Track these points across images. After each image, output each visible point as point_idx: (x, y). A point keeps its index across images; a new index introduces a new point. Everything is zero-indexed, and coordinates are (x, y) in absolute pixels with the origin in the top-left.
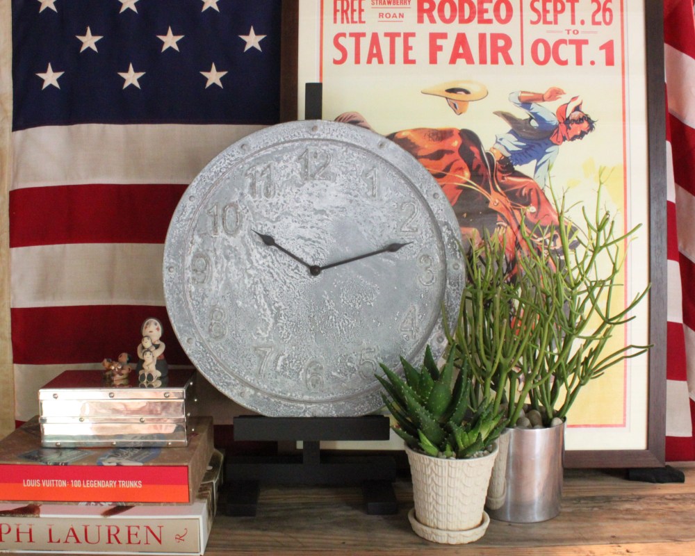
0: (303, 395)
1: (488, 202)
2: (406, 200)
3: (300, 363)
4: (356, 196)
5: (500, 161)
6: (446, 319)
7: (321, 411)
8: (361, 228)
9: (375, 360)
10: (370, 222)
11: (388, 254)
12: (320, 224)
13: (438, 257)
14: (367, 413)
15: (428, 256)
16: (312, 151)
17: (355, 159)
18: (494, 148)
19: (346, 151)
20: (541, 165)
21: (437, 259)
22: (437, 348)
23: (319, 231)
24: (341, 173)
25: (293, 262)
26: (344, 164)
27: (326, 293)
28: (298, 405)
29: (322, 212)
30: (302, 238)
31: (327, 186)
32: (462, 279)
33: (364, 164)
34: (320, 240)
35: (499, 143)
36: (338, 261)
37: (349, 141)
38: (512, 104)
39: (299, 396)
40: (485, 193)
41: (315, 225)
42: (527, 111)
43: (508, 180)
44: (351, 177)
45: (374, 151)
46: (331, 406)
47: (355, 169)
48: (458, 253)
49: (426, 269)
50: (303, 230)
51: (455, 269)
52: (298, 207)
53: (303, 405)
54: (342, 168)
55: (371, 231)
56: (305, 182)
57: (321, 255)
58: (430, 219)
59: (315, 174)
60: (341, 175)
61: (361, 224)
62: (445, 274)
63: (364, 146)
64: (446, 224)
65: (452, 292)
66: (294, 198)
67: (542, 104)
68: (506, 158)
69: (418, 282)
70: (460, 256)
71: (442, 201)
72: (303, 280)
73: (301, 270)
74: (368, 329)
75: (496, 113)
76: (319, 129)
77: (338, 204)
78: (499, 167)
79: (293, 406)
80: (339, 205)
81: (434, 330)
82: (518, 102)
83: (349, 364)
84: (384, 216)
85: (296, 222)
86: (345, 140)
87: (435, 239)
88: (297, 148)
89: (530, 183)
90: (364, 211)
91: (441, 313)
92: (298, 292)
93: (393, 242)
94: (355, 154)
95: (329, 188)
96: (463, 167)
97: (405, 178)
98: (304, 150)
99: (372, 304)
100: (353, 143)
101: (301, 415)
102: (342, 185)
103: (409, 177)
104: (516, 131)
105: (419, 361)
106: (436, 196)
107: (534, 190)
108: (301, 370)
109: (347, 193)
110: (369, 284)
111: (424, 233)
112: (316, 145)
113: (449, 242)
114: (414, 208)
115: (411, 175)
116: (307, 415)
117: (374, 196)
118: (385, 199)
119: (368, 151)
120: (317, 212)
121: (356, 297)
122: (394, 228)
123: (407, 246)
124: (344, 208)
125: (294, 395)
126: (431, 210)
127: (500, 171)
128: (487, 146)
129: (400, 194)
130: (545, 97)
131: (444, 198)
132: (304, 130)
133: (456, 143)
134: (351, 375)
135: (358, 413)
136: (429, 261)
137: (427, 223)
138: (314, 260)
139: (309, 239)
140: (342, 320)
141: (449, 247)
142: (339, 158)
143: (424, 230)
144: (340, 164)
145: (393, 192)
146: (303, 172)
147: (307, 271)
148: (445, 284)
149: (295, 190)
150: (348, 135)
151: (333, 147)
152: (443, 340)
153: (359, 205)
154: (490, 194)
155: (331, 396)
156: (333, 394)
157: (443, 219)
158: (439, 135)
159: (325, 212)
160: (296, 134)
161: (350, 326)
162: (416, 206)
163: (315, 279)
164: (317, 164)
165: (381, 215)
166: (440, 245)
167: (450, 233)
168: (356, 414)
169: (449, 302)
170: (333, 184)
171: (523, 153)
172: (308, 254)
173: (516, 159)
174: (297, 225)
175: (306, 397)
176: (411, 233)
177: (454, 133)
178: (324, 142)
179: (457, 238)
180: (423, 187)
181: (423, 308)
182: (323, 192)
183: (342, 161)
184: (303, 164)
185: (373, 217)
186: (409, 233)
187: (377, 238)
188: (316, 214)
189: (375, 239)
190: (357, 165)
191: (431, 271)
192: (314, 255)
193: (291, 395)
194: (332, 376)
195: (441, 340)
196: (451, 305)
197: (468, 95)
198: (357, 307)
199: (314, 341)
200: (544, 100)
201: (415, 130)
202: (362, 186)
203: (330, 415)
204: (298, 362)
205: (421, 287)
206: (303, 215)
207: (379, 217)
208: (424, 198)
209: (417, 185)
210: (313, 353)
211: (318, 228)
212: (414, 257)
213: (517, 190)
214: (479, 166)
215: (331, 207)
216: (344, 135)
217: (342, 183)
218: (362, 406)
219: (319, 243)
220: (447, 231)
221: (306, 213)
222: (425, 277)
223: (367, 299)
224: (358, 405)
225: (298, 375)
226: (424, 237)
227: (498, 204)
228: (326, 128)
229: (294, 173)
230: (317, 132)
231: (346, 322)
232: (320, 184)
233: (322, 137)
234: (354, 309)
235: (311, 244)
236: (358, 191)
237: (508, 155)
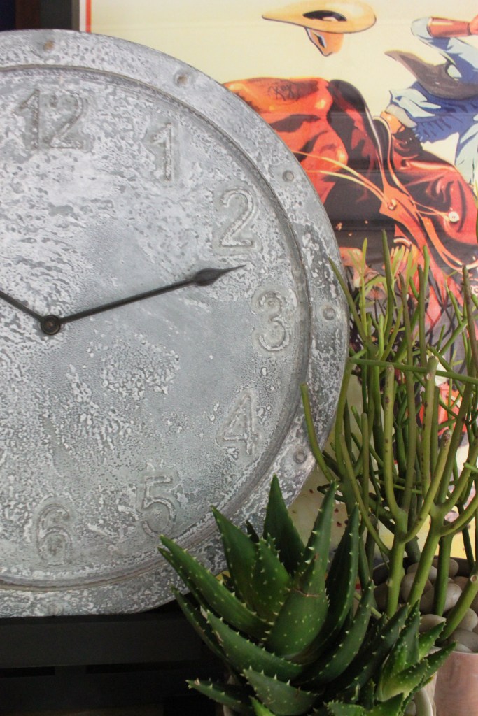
0: (32, 570)
1: (378, 203)
2: (230, 187)
3: (25, 507)
4: (132, 179)
5: (398, 135)
6: (311, 417)
7: (65, 604)
8: (142, 241)
9: (172, 499)
10: (160, 228)
11: (194, 289)
12: (62, 234)
13: (293, 296)
14: (158, 604)
15: (274, 295)
16: (46, 93)
17: (130, 108)
18: (387, 113)
19: (114, 93)
20: (466, 142)
21: (292, 299)
22: (294, 474)
23: (58, 248)
24: (102, 135)
25: (8, 309)
26: (109, 118)
27: (73, 369)
28: (20, 593)
29: (66, 210)
30: (25, 261)
31: (76, 160)
32: (340, 339)
33: (147, 117)
34: (60, 266)
35: (396, 104)
36: (96, 305)
37: (116, 70)
38: (417, 38)
39: (25, 573)
40: (373, 189)
41: (51, 236)
42: (442, 51)
43: (413, 168)
44: (123, 143)
45: (166, 90)
46: (86, 593)
47: (130, 127)
48: (333, 287)
49: (271, 319)
50: (28, 245)
51: (327, 318)
52: (18, 201)
53: (28, 594)
54: (105, 125)
55: (162, 246)
56: (32, 152)
57: (63, 293)
58: (277, 222)
59: (52, 137)
60: (104, 139)
61: (142, 233)
62: (307, 327)
63: (146, 80)
64: (309, 230)
65: (322, 364)
66: (11, 185)
67: (466, 39)
68: (408, 130)
69: (256, 346)
70: (338, 294)
71: (299, 187)
72: (29, 343)
73: (23, 325)
74: (157, 439)
75: (389, 54)
76: (57, 47)
77: (97, 193)
78: (397, 145)
79: (9, 596)
80: (99, 196)
81: (287, 440)
82: (428, 36)
83: (121, 508)
84: (188, 216)
85: (13, 230)
86: (109, 68)
87: (288, 261)
88: (18, 86)
89: (449, 172)
90: (149, 207)
91: (301, 406)
92: (19, 368)
93: (206, 266)
94: (130, 100)
95: (79, 163)
96: (336, 144)
97: (227, 142)
98: (32, 91)
99: (165, 389)
100: (125, 73)
101: (26, 614)
102: (106, 158)
103: (236, 140)
104: (423, 84)
105: (260, 500)
106: (289, 176)
107: (455, 184)
108: (26, 522)
109: (114, 173)
110: (159, 350)
111: (266, 249)
112: (55, 82)
113: (315, 266)
114: (247, 202)
115: (239, 137)
116: (39, 613)
117: (168, 178)
118: (190, 184)
119: (156, 91)
120: (54, 210)
121: (133, 376)
122: (208, 240)
123: (232, 273)
124: (109, 202)
125: (14, 570)
126: (279, 203)
127: (396, 150)
128: (376, 109)
129: (219, 174)
130: (472, 28)
131: (303, 180)
132: (27, 48)
133: (323, 103)
134: (125, 530)
135: (139, 604)
136: (277, 303)
137: (272, 230)
138: (48, 306)
139: (40, 264)
140: (106, 423)
141: (315, 275)
142: (100, 107)
143: (265, 244)
144: (102, 118)
145: (206, 171)
146: (28, 133)
147: (34, 327)
148: (309, 349)
149: (12, 168)
150: (114, 59)
151: (89, 85)
152: (306, 458)
153: (138, 195)
154: (382, 190)
155: (88, 570)
156: (91, 567)
157: (302, 222)
158: (294, 90)
159: (72, 209)
160: (12, 56)
161: (121, 433)
162: (249, 198)
163: (52, 342)
164: (56, 117)
165: (182, 214)
166: (297, 273)
167: (317, 248)
168: (136, 606)
169: (317, 384)
170: (88, 157)
171: (435, 122)
172: (38, 292)
173: (426, 133)
174: (16, 236)
175: (39, 575)
176: (241, 250)
177: (319, 86)
178: (69, 76)
179: (331, 257)
180: (264, 158)
181: (267, 394)
182: (67, 172)
183: (106, 111)
184: (29, 117)
185: (165, 219)
186: (238, 250)
187: (174, 260)
188: (52, 214)
189: (170, 262)
190: (135, 120)
191: (280, 323)
192: (50, 294)
193: (9, 571)
194: (88, 531)
195: (301, 458)
196: (322, 389)
197: (342, 23)
198: (136, 397)
199: (51, 464)
200: (470, 34)
201: (251, 82)
202: (144, 160)
203: (83, 611)
204: (21, 506)
205: (261, 354)
206: (29, 216)
207: (178, 219)
208: (265, 181)
209: (252, 156)
210: (50, 488)
211: (57, 242)
212: (246, 295)
213: (428, 183)
214: (362, 143)
215: (84, 200)
216: (106, 58)
217: (106, 154)
218: (147, 592)
219: (60, 271)
220: (311, 245)
221: (35, 212)
222: (268, 336)
223: (154, 380)
224: (139, 589)
225: (22, 531)
226: (267, 256)
227: (395, 207)
228: (71, 45)
229: (11, 136)
230: (54, 53)
231: (115, 425)
232: (61, 156)
233: (63, 63)
234: (130, 399)
235: (43, 274)
236: (137, 169)
237: (411, 124)
